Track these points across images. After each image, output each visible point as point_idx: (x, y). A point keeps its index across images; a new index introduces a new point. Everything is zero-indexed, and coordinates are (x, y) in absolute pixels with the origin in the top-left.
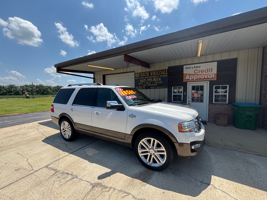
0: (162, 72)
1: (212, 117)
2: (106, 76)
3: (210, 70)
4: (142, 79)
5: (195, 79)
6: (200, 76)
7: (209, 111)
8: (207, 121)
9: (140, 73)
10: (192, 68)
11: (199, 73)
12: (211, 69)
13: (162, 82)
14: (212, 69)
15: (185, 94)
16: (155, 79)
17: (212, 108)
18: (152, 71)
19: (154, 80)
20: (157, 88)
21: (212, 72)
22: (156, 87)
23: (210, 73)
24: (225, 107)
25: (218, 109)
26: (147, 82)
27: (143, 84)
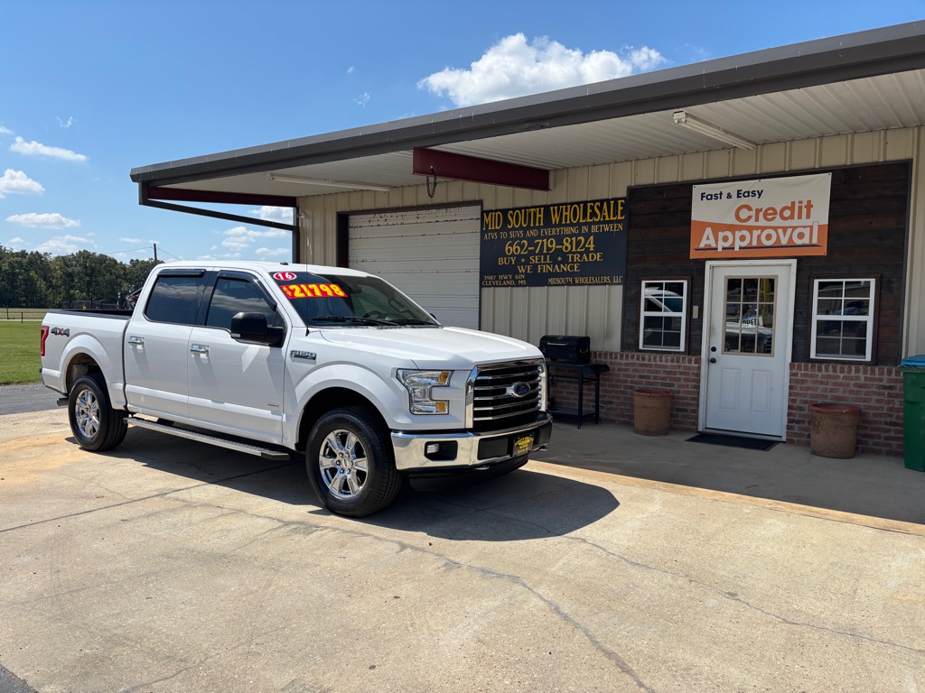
0: (601, 209)
1: (803, 422)
2: (350, 217)
3: (800, 208)
4: (514, 240)
5: (737, 249)
6: (759, 237)
7: (790, 394)
8: (784, 439)
9: (505, 212)
10: (729, 196)
11: (757, 220)
12: (805, 203)
13: (598, 257)
14: (809, 206)
15: (695, 315)
16: (571, 244)
17: (803, 382)
18: (559, 205)
19: (566, 248)
20: (577, 282)
21: (808, 217)
22: (574, 280)
23: (804, 221)
24: (858, 378)
25: (827, 383)
26: (532, 253)
27: (518, 262)
